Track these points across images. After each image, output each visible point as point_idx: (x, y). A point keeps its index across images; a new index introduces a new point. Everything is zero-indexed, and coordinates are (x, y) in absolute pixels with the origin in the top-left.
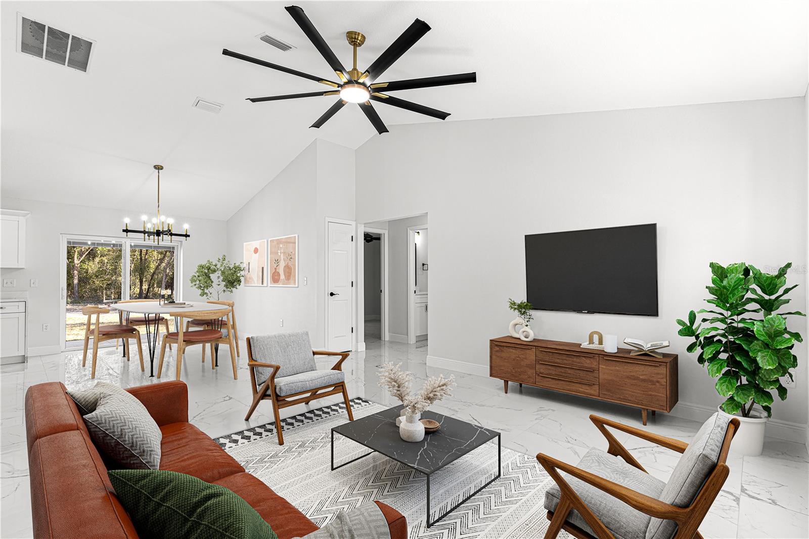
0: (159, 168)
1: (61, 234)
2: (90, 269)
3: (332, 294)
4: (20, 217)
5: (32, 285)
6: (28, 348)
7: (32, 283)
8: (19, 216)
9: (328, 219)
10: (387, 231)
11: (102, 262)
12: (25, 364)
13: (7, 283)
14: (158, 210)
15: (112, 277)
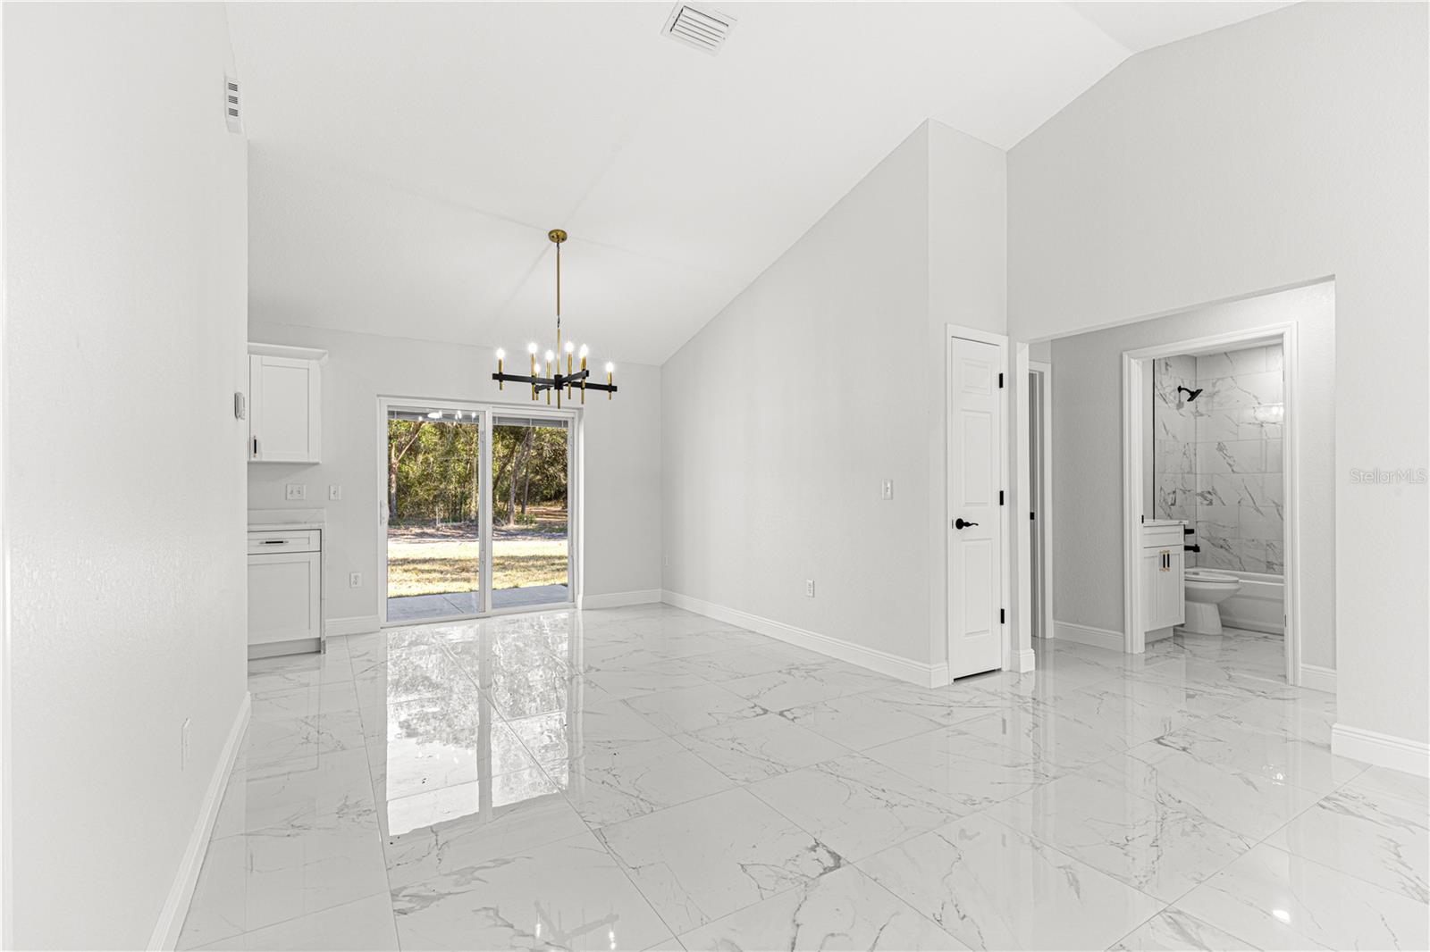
0: (558, 237)
1: (378, 396)
2: (411, 472)
3: (960, 524)
4: (311, 362)
5: (332, 496)
6: (327, 621)
7: (332, 492)
8: (309, 359)
9: (952, 330)
10: (1050, 366)
11: (426, 461)
12: (322, 656)
13: (292, 492)
14: (559, 331)
15: (441, 484)
